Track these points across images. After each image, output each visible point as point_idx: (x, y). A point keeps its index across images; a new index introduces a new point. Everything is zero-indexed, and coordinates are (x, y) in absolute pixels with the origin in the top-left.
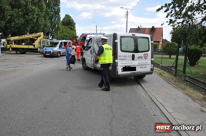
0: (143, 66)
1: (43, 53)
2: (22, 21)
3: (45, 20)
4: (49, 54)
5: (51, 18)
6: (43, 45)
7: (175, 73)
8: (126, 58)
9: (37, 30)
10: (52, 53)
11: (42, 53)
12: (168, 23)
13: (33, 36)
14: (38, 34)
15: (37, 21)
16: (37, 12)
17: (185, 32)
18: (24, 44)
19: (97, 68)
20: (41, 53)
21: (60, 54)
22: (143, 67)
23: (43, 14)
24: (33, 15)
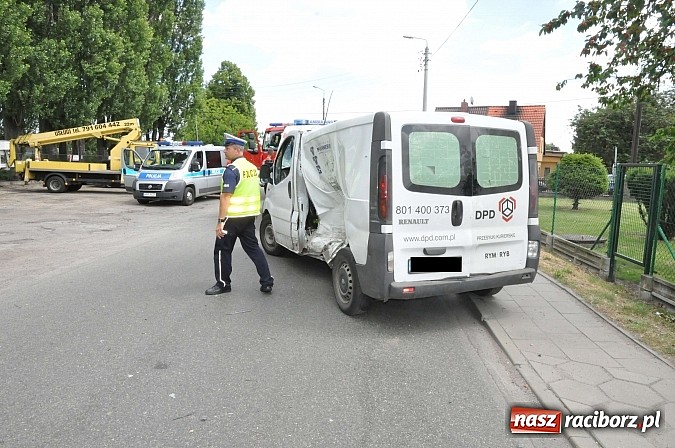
0: (497, 251)
1: (135, 190)
2: (71, 79)
3: (151, 78)
4: (154, 195)
5: (171, 73)
6: (135, 163)
7: (608, 270)
8: (425, 216)
9: (123, 111)
10: (166, 190)
11: (131, 190)
12: (584, 80)
13: (104, 129)
14: (122, 124)
15: (122, 81)
16: (121, 52)
17: (622, 118)
18: (76, 158)
19: (313, 251)
20: (128, 189)
21: (193, 193)
22: (494, 255)
23: (143, 58)
24: (109, 60)
